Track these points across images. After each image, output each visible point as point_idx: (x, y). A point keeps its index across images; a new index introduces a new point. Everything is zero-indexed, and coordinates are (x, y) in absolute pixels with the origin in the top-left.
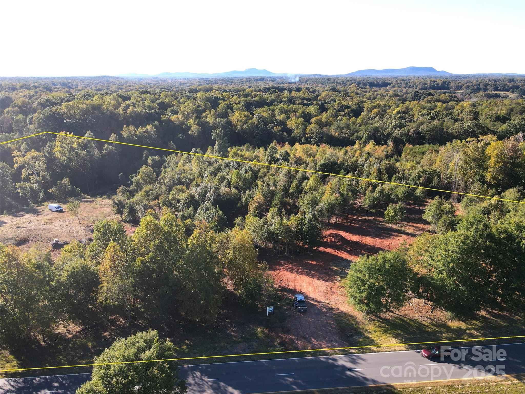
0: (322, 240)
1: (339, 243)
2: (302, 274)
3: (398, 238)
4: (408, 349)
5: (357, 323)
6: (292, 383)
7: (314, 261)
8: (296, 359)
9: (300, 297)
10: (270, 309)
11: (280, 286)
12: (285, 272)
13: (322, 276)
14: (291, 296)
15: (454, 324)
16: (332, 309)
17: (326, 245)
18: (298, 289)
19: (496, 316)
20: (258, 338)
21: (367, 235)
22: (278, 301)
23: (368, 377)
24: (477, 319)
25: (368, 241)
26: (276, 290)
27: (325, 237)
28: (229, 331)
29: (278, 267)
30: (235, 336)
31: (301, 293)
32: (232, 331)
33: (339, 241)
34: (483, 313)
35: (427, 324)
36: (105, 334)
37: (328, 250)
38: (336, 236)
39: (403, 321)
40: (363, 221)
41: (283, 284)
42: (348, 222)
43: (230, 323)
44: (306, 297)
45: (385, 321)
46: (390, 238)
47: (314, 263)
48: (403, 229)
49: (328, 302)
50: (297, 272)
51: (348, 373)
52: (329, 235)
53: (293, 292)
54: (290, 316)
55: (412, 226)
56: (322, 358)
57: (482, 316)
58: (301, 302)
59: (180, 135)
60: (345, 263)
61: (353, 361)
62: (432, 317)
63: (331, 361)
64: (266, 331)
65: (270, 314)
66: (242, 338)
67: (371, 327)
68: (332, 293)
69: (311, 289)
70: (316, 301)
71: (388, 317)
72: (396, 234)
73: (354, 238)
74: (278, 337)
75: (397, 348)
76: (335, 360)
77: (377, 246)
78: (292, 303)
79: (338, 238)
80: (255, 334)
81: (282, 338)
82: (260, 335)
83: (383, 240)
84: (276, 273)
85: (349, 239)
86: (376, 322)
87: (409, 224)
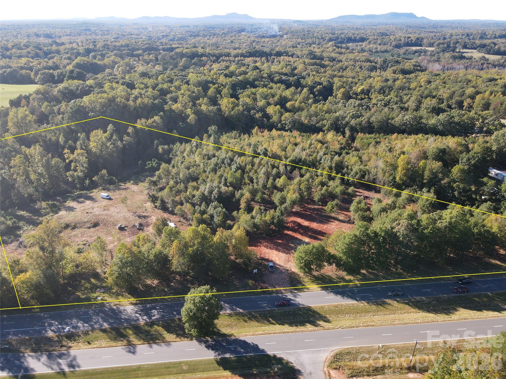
0: (286, 225)
1: (296, 228)
2: (273, 249)
3: (333, 223)
4: (322, 290)
5: (300, 278)
6: (266, 306)
7: (280, 240)
8: (268, 296)
9: (271, 264)
10: (255, 271)
11: (260, 257)
12: (263, 248)
13: (284, 250)
14: (266, 263)
15: (348, 278)
16: (288, 270)
17: (288, 229)
18: (270, 258)
19: (370, 273)
20: (249, 286)
21: (314, 221)
22: (259, 266)
23: (301, 303)
24: (360, 275)
25: (315, 225)
26: (258, 259)
27: (288, 223)
28: (235, 282)
29: (259, 244)
30: (238, 285)
31: (272, 261)
32: (236, 283)
33: (296, 226)
34: (364, 271)
35: (334, 277)
36: (172, 284)
37: (289, 233)
38: (294, 222)
39: (323, 276)
40: (314, 209)
41: (262, 256)
42: (305, 211)
43: (235, 278)
44: (274, 263)
45: (314, 276)
46: (327, 223)
47: (280, 241)
48: (337, 216)
49: (286, 266)
50: (270, 248)
51: (292, 302)
52: (291, 222)
53: (268, 260)
54: (265, 274)
55: (343, 214)
56: (280, 295)
57: (363, 273)
58: (271, 266)
59: (181, 123)
60: (298, 242)
61: (295, 296)
62: (338, 274)
63: (284, 296)
64: (254, 282)
65: (255, 273)
66: (242, 286)
67: (306, 280)
68: (289, 261)
69: (277, 259)
70: (280, 266)
71: (316, 275)
72: (332, 220)
73: (306, 223)
74: (259, 285)
75: (317, 290)
76: (286, 296)
77: (319, 229)
78: (266, 267)
79: (296, 224)
80: (248, 284)
81: (261, 286)
82: (251, 284)
83: (322, 225)
84: (259, 248)
85: (303, 224)
86: (309, 277)
87: (342, 212)
